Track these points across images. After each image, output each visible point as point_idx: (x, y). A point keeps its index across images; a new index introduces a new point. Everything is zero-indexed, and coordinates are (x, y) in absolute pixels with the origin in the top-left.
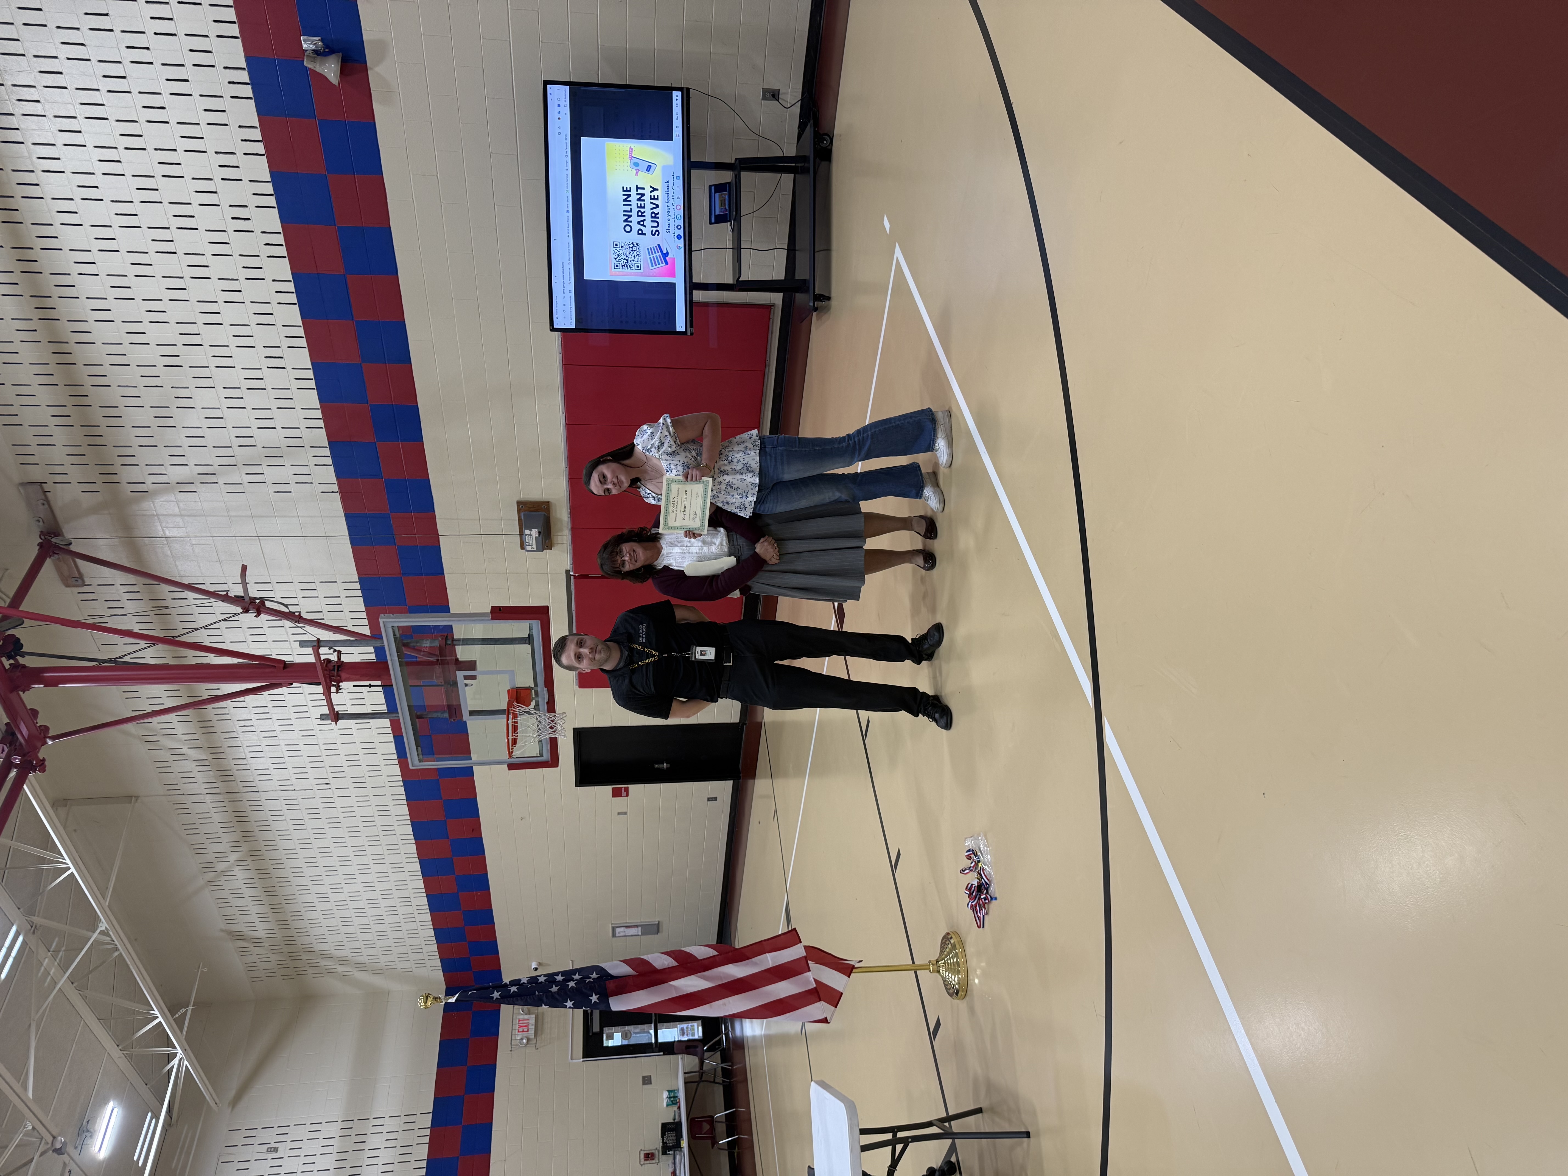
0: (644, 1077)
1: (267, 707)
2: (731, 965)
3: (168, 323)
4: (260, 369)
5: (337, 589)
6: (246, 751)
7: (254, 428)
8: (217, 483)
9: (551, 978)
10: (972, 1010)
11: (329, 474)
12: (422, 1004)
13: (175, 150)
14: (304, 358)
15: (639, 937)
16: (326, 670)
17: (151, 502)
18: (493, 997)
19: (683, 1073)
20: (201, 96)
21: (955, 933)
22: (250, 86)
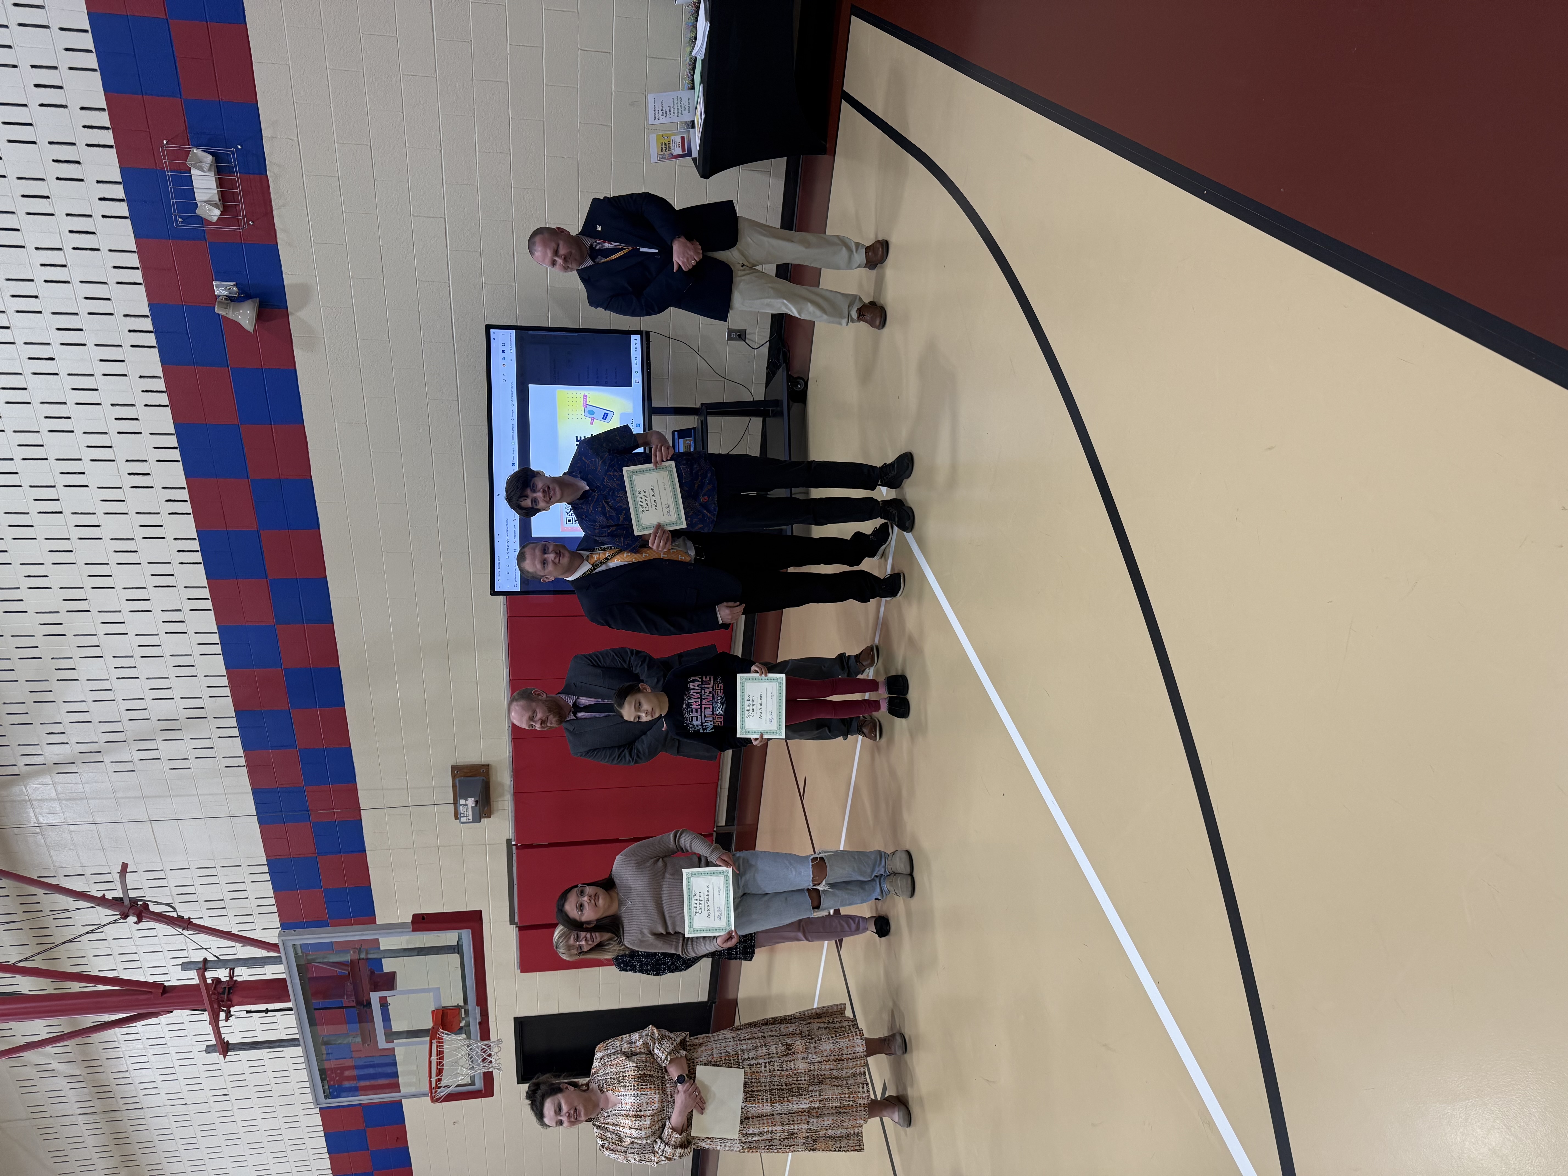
3: (50, 588)
4: (158, 634)
5: (243, 874)
7: (148, 700)
8: (102, 762)
11: (236, 747)
13: (65, 403)
14: (208, 622)
16: (214, 993)
17: (23, 787)
20: (96, 345)
22: (153, 335)
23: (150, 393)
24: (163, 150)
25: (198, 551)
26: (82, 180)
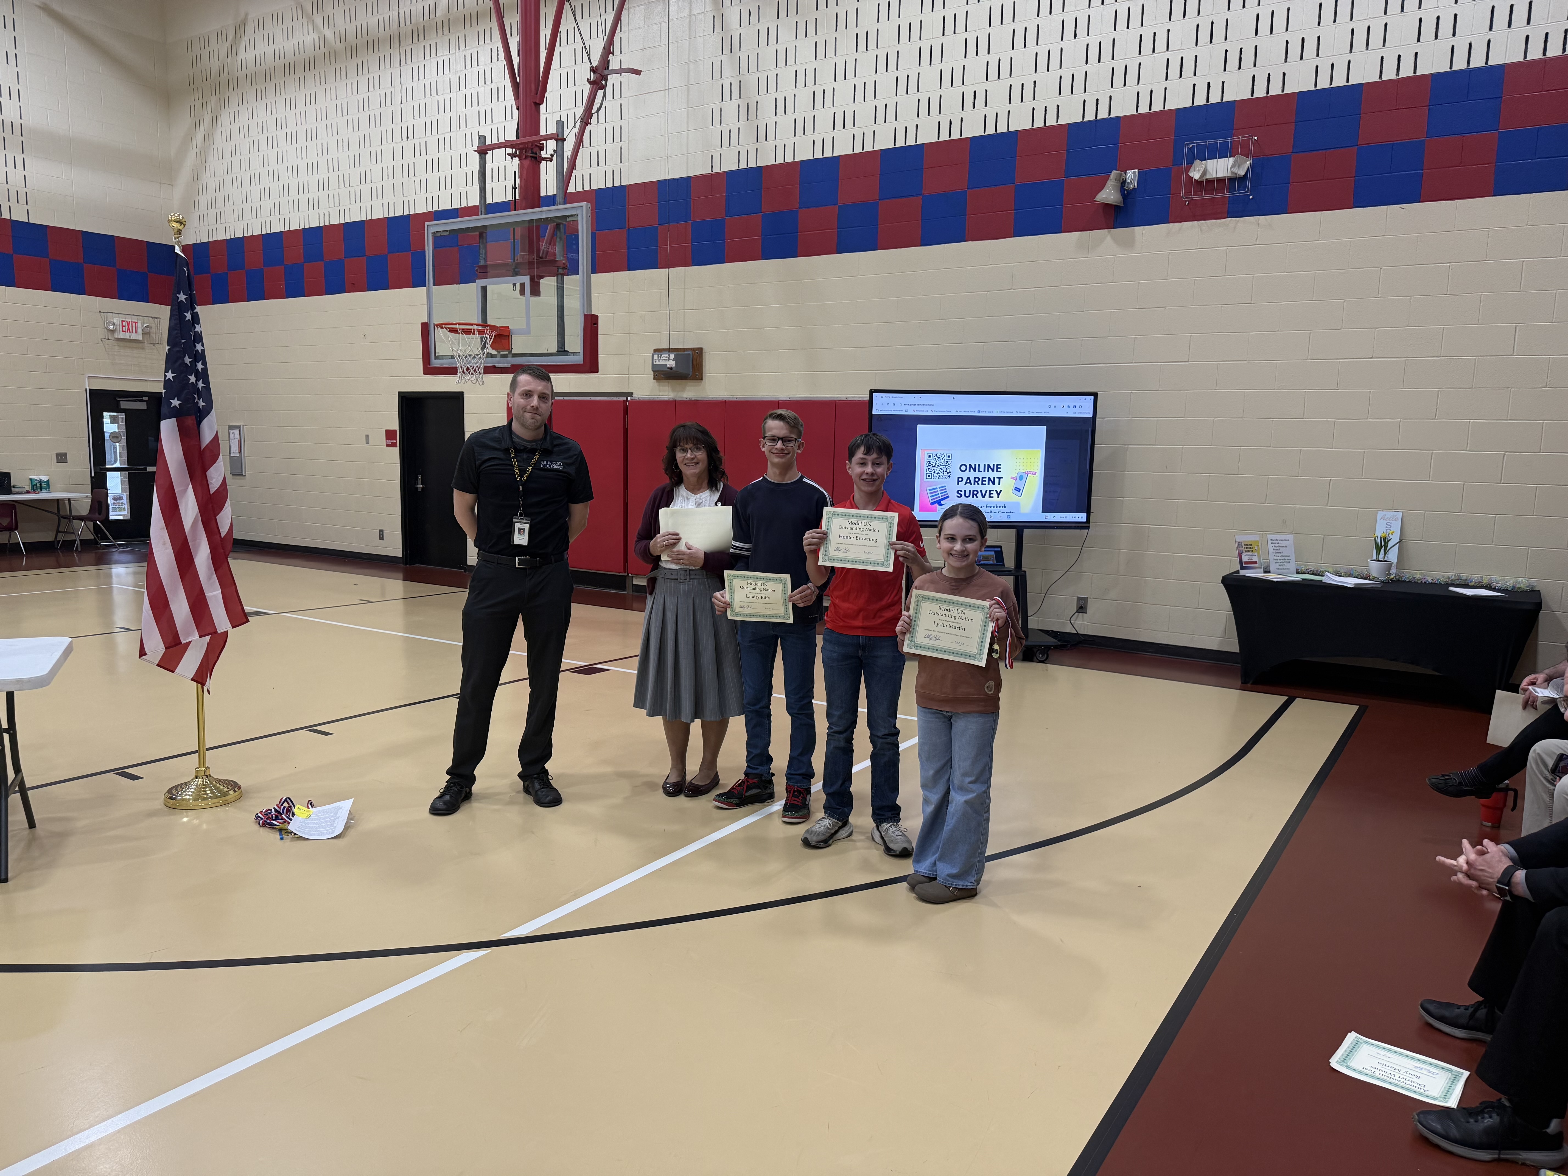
0: (65, 455)
1: (492, 82)
2: (209, 551)
3: (878, 22)
4: (833, 106)
5: (613, 164)
6: (444, 58)
7: (776, 95)
8: (722, 53)
9: (200, 357)
10: (152, 814)
11: (730, 165)
12: (173, 217)
13: (1037, 44)
14: (843, 149)
15: (229, 454)
16: (532, 145)
18: (179, 294)
19: (69, 498)
20: (1086, 72)
21: (240, 796)
22: (1094, 118)
23: (1044, 113)
24: (1250, 136)
25: (905, 144)
26: (1225, 70)
